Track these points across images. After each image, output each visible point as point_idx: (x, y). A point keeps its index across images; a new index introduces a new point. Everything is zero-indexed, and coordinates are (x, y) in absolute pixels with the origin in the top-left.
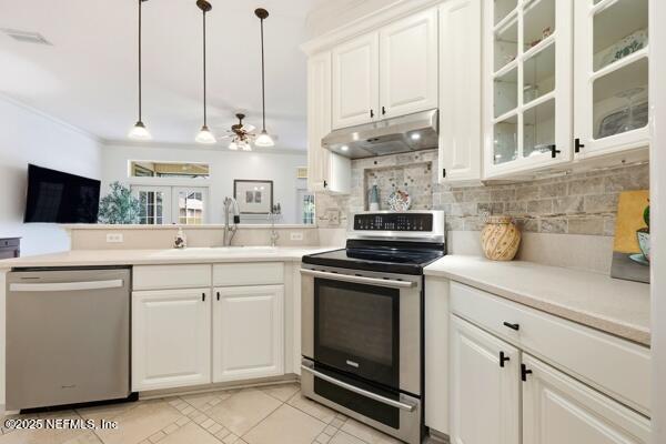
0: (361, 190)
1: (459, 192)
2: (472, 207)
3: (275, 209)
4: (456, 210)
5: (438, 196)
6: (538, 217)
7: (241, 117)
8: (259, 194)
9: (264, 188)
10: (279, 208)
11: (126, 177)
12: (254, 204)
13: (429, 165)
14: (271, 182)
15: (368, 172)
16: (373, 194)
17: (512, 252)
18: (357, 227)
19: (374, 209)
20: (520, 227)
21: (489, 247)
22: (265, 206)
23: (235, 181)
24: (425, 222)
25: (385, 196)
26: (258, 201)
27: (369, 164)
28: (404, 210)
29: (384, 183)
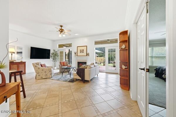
3: (87, 55)
8: (83, 50)
9: (85, 48)
10: (89, 54)
11: (57, 48)
12: (82, 53)
14: (87, 46)
22: (85, 54)
23: (77, 47)
26: (83, 52)
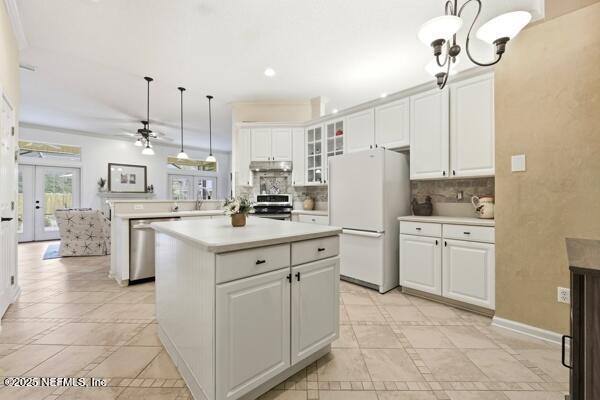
0: (258, 185)
1: (297, 188)
2: (301, 193)
3: (148, 189)
4: (296, 194)
5: (289, 189)
6: (318, 197)
7: (145, 123)
8: (133, 176)
10: (152, 188)
12: (128, 184)
13: (286, 178)
14: (145, 167)
15: (261, 178)
16: (263, 187)
17: (311, 207)
18: (258, 201)
19: (264, 194)
20: (314, 200)
21: (306, 206)
23: (110, 164)
24: (286, 199)
25: (268, 187)
26: (133, 182)
27: (262, 175)
28: (276, 194)
29: (269, 183)
